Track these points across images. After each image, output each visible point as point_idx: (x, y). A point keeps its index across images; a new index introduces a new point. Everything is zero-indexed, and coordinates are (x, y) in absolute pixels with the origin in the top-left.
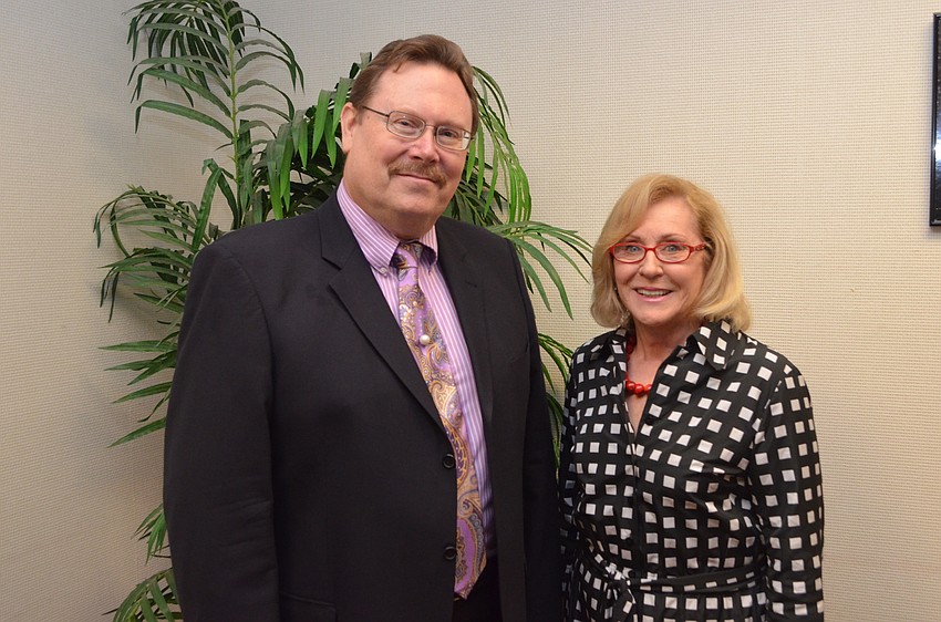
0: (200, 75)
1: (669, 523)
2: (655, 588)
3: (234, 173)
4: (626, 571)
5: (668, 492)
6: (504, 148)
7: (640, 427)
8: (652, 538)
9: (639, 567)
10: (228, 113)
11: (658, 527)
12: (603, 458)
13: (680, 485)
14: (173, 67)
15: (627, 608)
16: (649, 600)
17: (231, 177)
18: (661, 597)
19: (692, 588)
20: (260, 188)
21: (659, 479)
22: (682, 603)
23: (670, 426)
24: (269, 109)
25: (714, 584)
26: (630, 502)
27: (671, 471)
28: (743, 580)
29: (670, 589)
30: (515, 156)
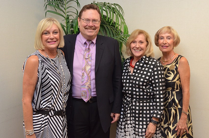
0: (58, 5)
1: (137, 90)
2: (135, 102)
3: (66, 26)
4: (130, 99)
5: (137, 84)
6: (123, 21)
7: (133, 74)
8: (134, 93)
9: (132, 98)
10: (65, 13)
11: (135, 91)
12: (127, 79)
13: (139, 83)
14: (52, 3)
15: (130, 105)
16: (134, 104)
17: (65, 27)
18: (136, 103)
19: (142, 102)
20: (71, 29)
21: (135, 82)
22: (139, 104)
23: (138, 73)
24: (73, 12)
25: (145, 101)
26: (131, 87)
27: (138, 81)
28: (150, 101)
29: (138, 102)
30: (125, 23)
